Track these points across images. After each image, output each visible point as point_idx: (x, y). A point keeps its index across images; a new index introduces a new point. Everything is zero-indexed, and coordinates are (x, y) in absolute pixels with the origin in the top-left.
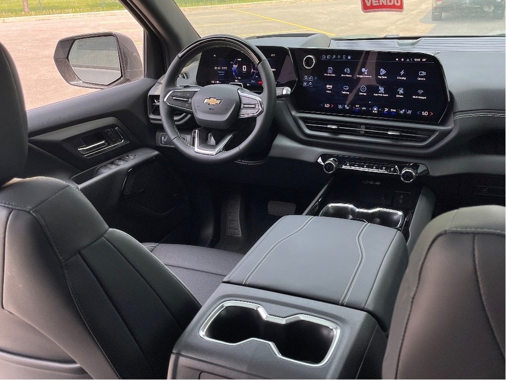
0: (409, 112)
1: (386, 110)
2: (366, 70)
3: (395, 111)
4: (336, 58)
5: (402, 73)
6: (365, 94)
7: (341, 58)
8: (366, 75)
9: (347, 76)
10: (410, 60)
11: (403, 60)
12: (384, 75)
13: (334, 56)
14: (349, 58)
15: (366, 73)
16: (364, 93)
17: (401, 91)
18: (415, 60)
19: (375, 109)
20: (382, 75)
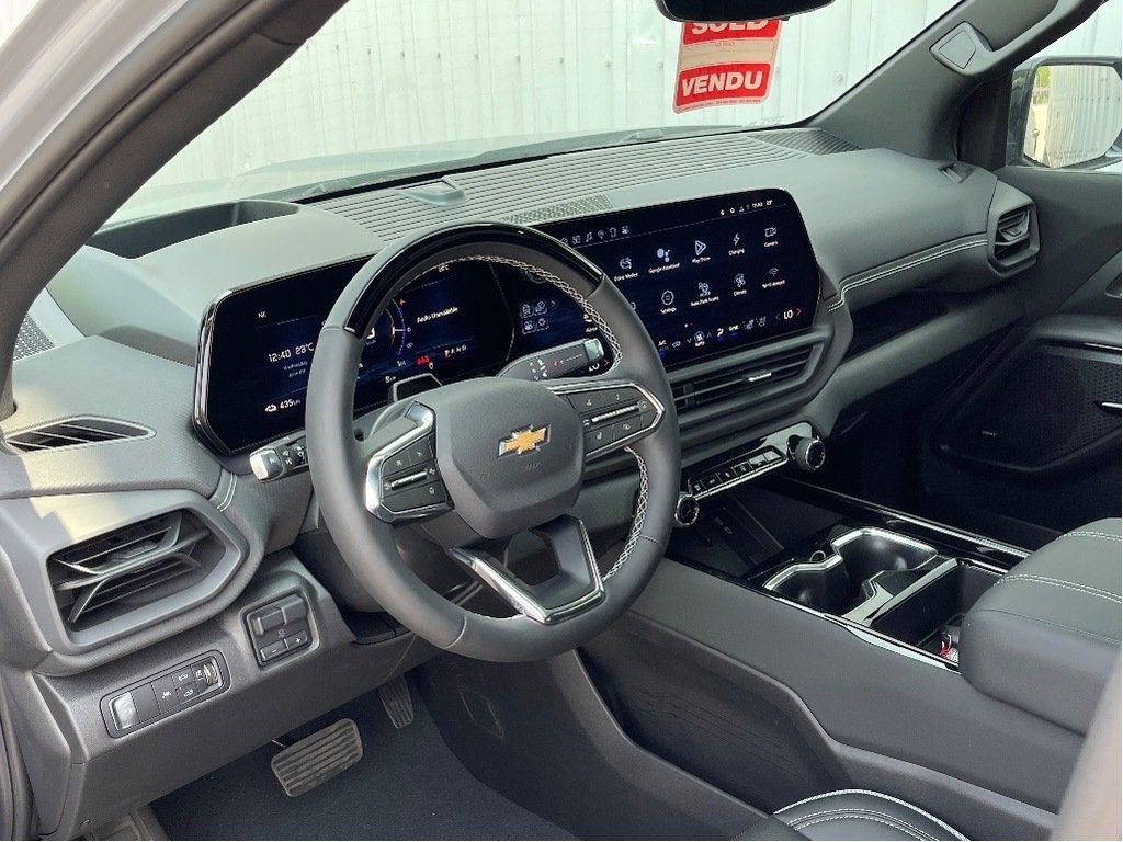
0: (762, 321)
1: (721, 331)
2: (666, 251)
3: (736, 327)
4: (596, 238)
5: (737, 239)
6: (674, 310)
7: (607, 236)
8: (668, 264)
9: (628, 276)
10: (745, 208)
11: (732, 211)
12: (703, 255)
13: (589, 236)
14: (625, 232)
15: (667, 260)
16: (671, 307)
17: (741, 281)
18: (755, 205)
19: (700, 337)
20: (701, 255)
